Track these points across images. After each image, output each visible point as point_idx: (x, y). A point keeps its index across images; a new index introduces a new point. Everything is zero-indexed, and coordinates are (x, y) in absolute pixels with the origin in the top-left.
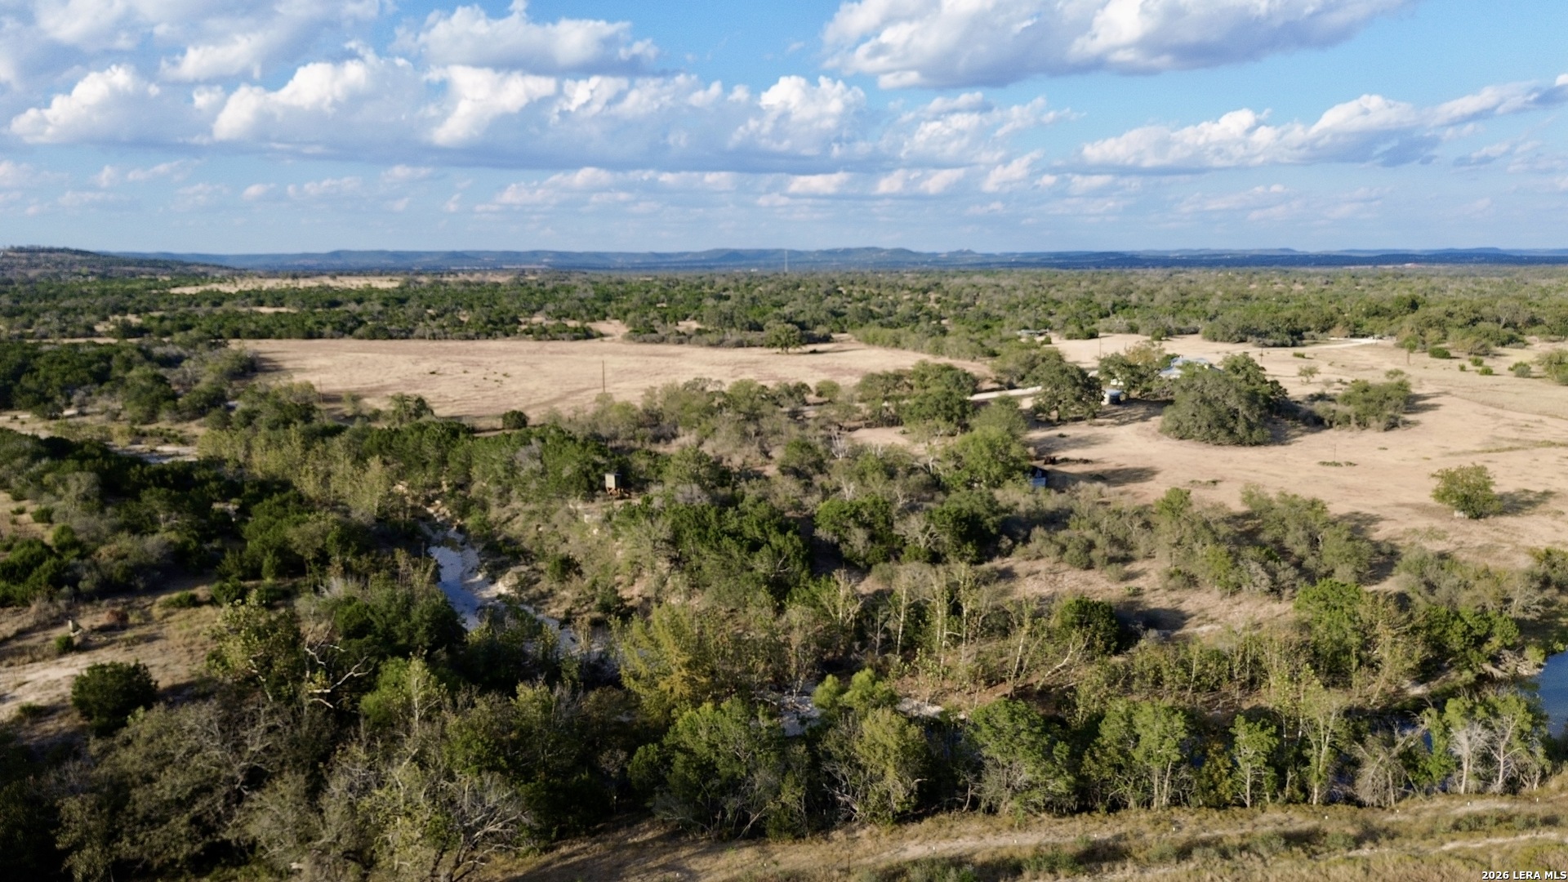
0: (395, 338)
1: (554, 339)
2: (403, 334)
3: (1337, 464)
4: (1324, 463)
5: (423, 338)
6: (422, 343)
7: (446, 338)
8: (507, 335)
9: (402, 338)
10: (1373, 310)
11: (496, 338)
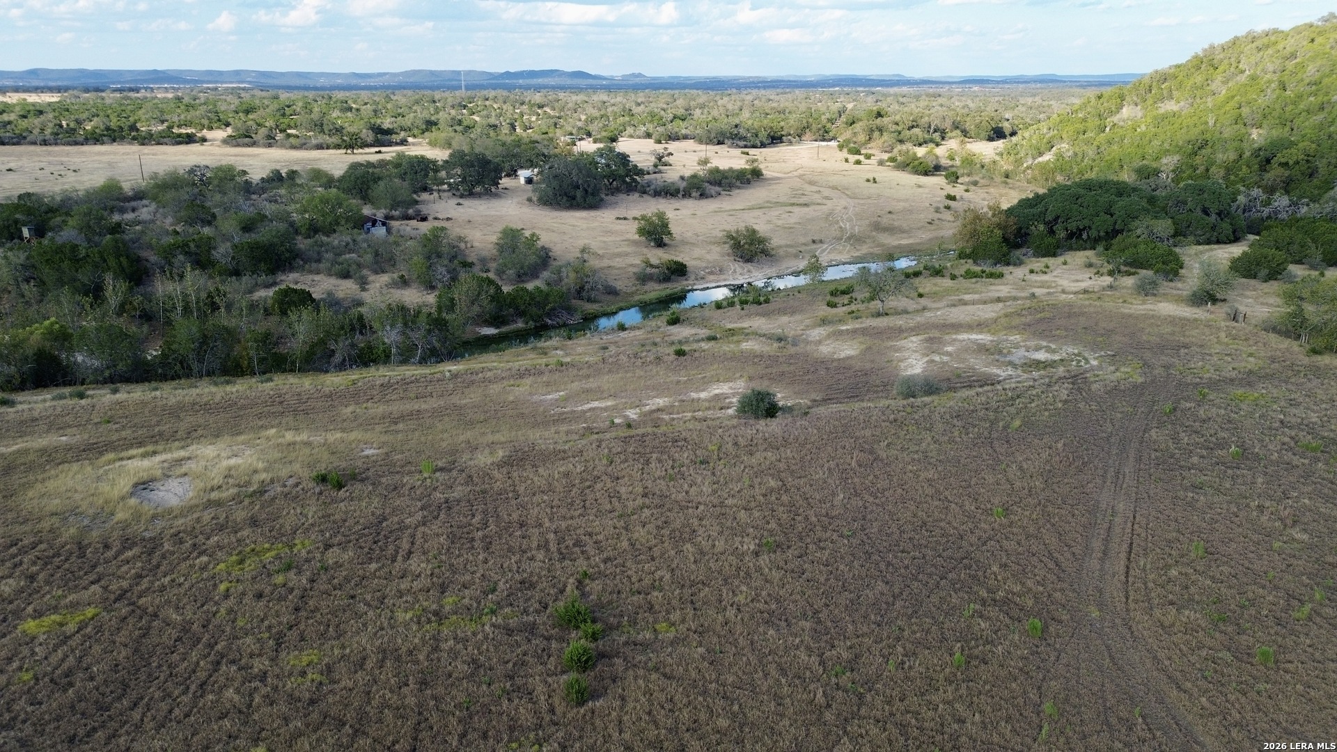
0: (8, 144)
1: (159, 144)
2: (15, 140)
3: (625, 219)
4: (618, 218)
5: (34, 143)
6: (32, 148)
7: (56, 144)
8: (114, 140)
9: (14, 144)
10: (851, 121)
11: (103, 143)
